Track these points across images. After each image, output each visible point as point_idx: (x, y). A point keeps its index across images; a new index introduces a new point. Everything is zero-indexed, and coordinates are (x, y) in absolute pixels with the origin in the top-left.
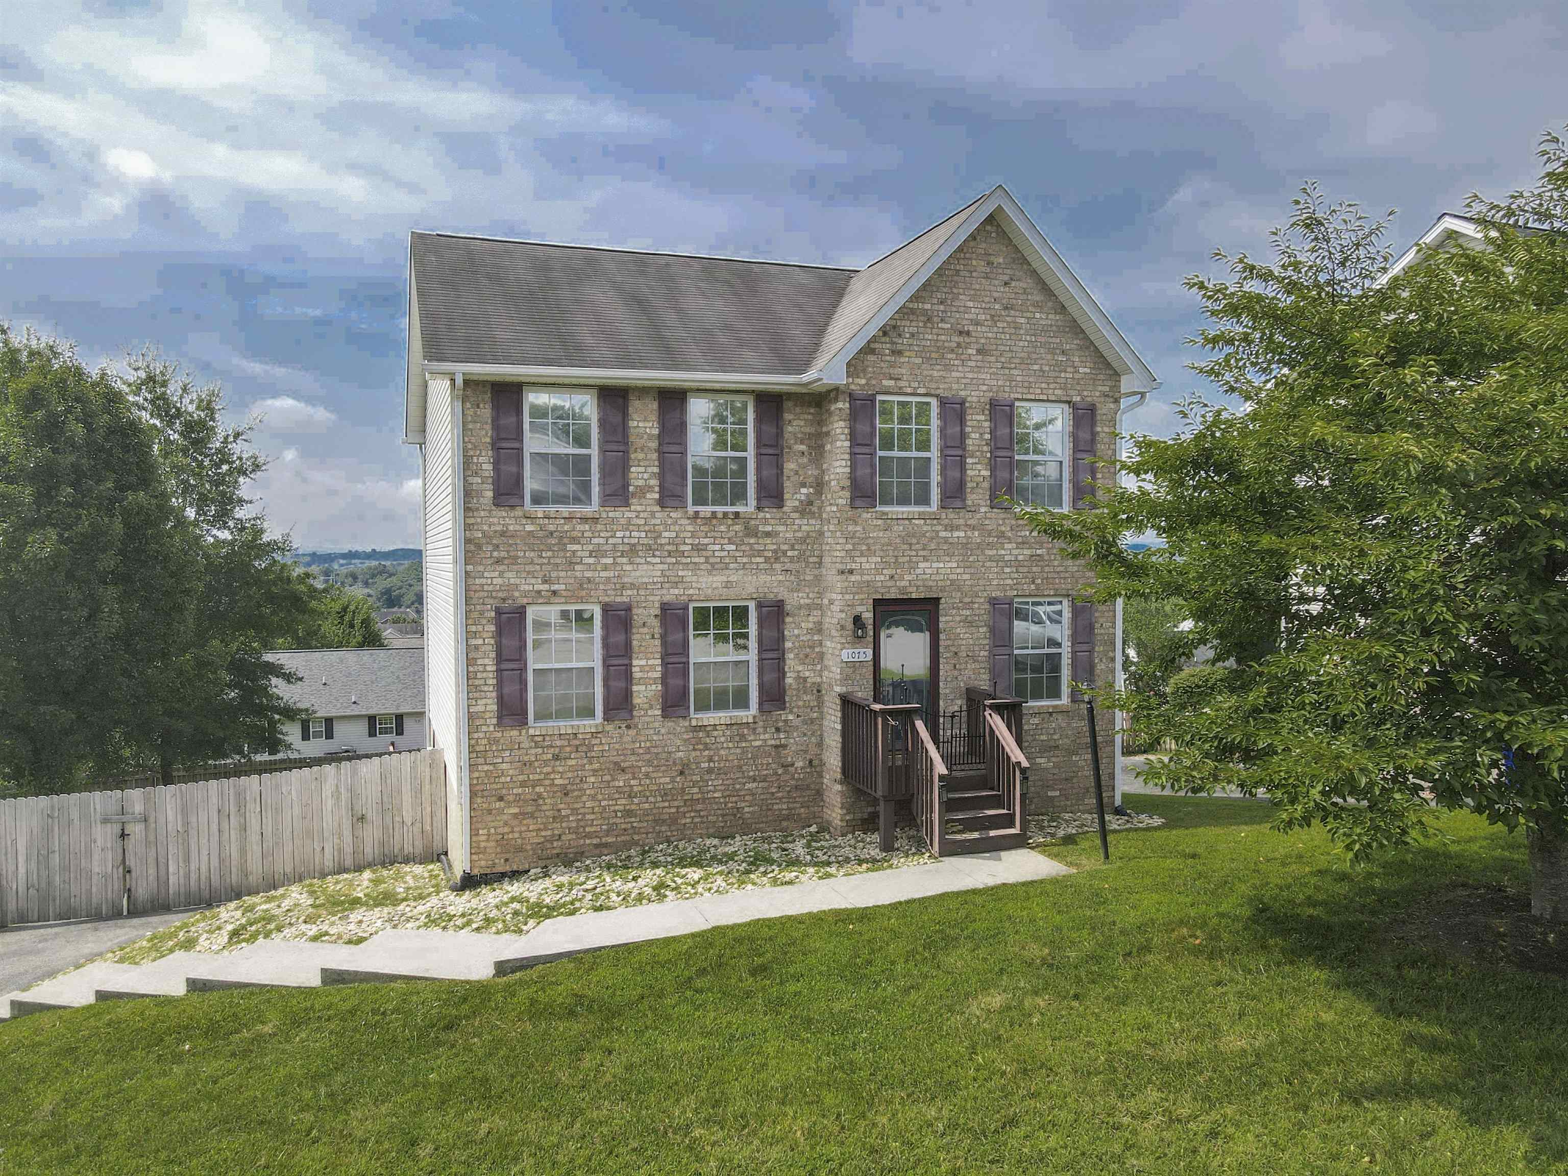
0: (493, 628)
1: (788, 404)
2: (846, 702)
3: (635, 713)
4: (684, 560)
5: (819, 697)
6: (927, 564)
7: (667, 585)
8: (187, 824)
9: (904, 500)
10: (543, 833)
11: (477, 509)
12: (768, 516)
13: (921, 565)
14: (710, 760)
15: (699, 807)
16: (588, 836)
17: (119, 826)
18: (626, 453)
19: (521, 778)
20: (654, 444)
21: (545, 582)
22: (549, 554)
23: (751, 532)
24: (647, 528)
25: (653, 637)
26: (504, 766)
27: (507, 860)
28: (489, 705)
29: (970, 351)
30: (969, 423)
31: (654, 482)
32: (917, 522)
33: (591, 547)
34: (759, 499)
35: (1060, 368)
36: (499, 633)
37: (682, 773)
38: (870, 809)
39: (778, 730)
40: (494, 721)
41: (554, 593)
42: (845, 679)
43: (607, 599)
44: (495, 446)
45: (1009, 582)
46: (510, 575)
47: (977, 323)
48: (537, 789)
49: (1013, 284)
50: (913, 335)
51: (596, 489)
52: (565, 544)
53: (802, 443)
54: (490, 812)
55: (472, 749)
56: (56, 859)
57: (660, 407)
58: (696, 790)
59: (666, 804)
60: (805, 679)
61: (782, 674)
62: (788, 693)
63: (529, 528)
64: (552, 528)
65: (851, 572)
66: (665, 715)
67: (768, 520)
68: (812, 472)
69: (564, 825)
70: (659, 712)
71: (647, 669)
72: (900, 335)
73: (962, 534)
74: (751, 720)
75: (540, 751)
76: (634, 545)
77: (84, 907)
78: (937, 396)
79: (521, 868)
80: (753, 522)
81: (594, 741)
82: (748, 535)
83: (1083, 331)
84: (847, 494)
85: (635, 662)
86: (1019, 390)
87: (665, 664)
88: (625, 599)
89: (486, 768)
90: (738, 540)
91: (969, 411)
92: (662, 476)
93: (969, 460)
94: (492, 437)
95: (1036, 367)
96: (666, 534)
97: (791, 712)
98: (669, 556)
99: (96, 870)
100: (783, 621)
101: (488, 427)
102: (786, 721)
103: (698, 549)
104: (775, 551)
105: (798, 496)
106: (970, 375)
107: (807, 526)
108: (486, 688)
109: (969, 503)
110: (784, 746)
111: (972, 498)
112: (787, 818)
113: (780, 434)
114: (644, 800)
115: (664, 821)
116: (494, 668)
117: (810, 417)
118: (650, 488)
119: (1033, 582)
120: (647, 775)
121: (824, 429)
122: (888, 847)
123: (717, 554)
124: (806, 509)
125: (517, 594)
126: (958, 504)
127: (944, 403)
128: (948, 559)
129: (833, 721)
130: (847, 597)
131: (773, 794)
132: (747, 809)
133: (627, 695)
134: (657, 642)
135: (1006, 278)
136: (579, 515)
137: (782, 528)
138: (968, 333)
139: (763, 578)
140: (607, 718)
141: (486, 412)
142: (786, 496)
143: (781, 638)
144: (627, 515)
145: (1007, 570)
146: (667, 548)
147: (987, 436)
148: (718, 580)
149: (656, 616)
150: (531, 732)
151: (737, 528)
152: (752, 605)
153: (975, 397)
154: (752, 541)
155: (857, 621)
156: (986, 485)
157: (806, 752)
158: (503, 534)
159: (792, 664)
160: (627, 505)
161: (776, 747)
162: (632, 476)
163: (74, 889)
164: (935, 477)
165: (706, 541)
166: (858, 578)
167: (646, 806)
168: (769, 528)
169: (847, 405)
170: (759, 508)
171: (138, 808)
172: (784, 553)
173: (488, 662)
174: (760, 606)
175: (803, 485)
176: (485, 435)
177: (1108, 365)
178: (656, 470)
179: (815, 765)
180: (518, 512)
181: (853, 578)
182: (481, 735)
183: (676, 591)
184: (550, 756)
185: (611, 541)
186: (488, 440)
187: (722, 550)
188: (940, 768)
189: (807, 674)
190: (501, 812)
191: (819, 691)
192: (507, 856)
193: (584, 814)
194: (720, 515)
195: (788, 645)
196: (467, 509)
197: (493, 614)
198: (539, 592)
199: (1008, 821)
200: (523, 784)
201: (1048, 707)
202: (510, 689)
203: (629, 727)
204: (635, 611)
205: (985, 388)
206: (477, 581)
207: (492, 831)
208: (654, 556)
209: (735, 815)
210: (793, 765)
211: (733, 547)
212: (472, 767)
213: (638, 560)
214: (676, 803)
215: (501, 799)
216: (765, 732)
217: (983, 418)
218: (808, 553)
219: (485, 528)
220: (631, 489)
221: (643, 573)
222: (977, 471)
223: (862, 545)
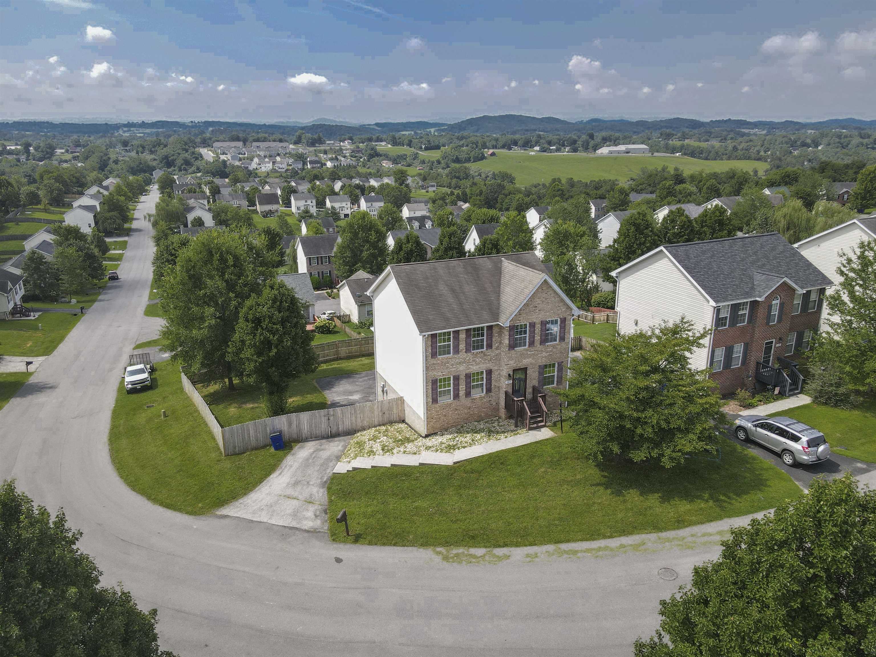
1: (494, 328)
2: (506, 393)
3: (459, 398)
4: (470, 364)
5: (499, 391)
6: (525, 360)
7: (467, 369)
8: (343, 416)
9: (520, 346)
10: (440, 425)
11: (428, 360)
14: (475, 405)
15: (473, 415)
16: (449, 424)
17: (328, 417)
18: (458, 342)
19: (436, 414)
20: (465, 339)
21: (442, 373)
22: (443, 367)
23: (485, 355)
24: (463, 358)
25: (464, 381)
26: (433, 412)
28: (430, 400)
30: (536, 327)
32: (523, 351)
33: (451, 364)
34: (487, 347)
35: (558, 310)
36: (432, 385)
37: (469, 409)
39: (489, 397)
40: (431, 403)
41: (443, 375)
42: (506, 388)
43: (454, 374)
44: (431, 346)
45: (543, 361)
46: (434, 372)
47: (539, 304)
48: (440, 416)
49: (548, 293)
50: (524, 310)
51: (452, 350)
52: (446, 364)
53: (497, 334)
54: (430, 421)
55: (427, 409)
56: (313, 426)
57: (466, 332)
58: (471, 412)
59: (466, 416)
61: (491, 385)
62: (493, 389)
63: (438, 362)
64: (443, 361)
67: (489, 352)
68: (499, 339)
69: (445, 422)
70: (465, 397)
71: (462, 388)
73: (533, 352)
74: (484, 396)
75: (440, 408)
76: (460, 362)
77: (320, 435)
79: (436, 432)
80: (485, 353)
81: (451, 404)
83: (564, 301)
84: (508, 345)
85: (460, 387)
86: (548, 317)
87: (466, 386)
88: (458, 374)
89: (429, 413)
90: (482, 357)
91: (536, 324)
93: (535, 335)
95: (552, 311)
96: (467, 358)
97: (493, 393)
98: (467, 363)
99: (323, 427)
100: (491, 373)
102: (492, 395)
103: (474, 361)
104: (490, 359)
105: (495, 346)
106: (537, 316)
107: (497, 352)
108: (430, 397)
110: (491, 400)
111: (536, 344)
112: (491, 415)
113: (492, 332)
114: (461, 415)
115: (465, 419)
117: (499, 328)
118: (464, 349)
119: (549, 360)
120: (462, 410)
121: (502, 331)
122: (516, 426)
123: (477, 361)
124: (497, 348)
125: (436, 376)
126: (532, 345)
127: (530, 323)
128: (530, 358)
129: (503, 397)
130: (507, 369)
131: (488, 411)
132: (483, 415)
133: (458, 394)
136: (448, 357)
137: (492, 353)
138: (537, 307)
139: (488, 365)
140: (454, 399)
141: (430, 339)
142: (493, 346)
144: (458, 356)
145: (543, 358)
146: (467, 361)
147: (540, 329)
148: (478, 367)
149: (464, 376)
150: (439, 404)
151: (482, 354)
152: (484, 371)
153: (538, 321)
154: (485, 357)
155: (509, 375)
156: (539, 340)
157: (496, 402)
158: (433, 364)
159: (493, 383)
160: (458, 353)
161: (489, 400)
162: (459, 347)
163: (318, 433)
164: (527, 340)
165: (475, 358)
166: (509, 365)
167: (462, 417)
168: (489, 354)
169: (509, 328)
170: (487, 349)
171: (332, 413)
172: (492, 359)
173: (430, 391)
174: (486, 371)
175: (497, 344)
176: (430, 343)
177: (570, 308)
178: (465, 345)
179: (498, 404)
180: (436, 359)
182: (429, 406)
183: (469, 370)
184: (442, 409)
185: (455, 362)
187: (479, 360)
188: (529, 414)
189: (497, 386)
190: (432, 421)
191: (500, 389)
192: (434, 430)
193: (449, 420)
194: (478, 352)
195: (492, 378)
196: (426, 360)
197: (431, 381)
198: (440, 375)
199: (542, 421)
201: (551, 387)
202: (434, 396)
203: (458, 401)
204: (460, 376)
205: (540, 318)
206: (428, 375)
207: (431, 425)
208: (464, 364)
209: (480, 416)
210: (493, 404)
211: (481, 359)
212: (427, 413)
213: (461, 365)
214: (468, 415)
215: (432, 419)
216: (487, 398)
217: (539, 325)
218: (497, 358)
219: (429, 363)
220: (459, 350)
221: (462, 368)
222: (537, 338)
223: (511, 358)
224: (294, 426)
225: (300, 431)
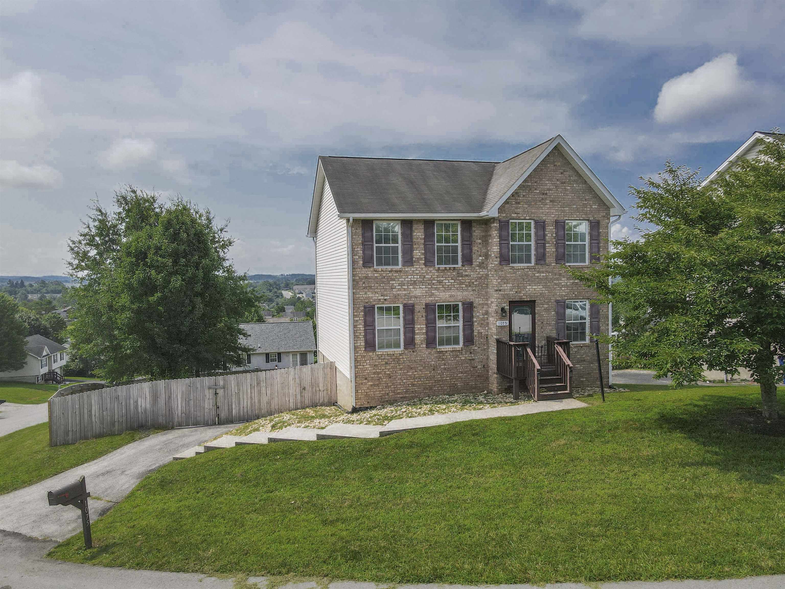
0: (363, 313)
1: (474, 224)
2: (499, 342)
3: (416, 346)
4: (434, 287)
5: (487, 340)
6: (531, 287)
7: (428, 296)
8: (239, 390)
9: (521, 261)
10: (382, 392)
11: (357, 268)
12: (466, 268)
13: (528, 287)
14: (445, 365)
15: (441, 383)
16: (399, 393)
17: (215, 390)
18: (412, 245)
19: (373, 371)
20: (423, 241)
21: (382, 296)
22: (384, 285)
23: (460, 275)
24: (420, 274)
25: (423, 317)
26: (367, 366)
27: (368, 402)
28: (362, 343)
29: (547, 201)
30: (547, 230)
31: (423, 256)
32: (526, 270)
33: (399, 282)
34: (463, 262)
35: (585, 206)
36: (365, 316)
37: (434, 370)
38: (508, 385)
39: (471, 353)
40: (364, 349)
41: (385, 300)
42: (498, 333)
43: (405, 302)
44: (363, 244)
45: (564, 293)
46: (369, 293)
47: (549, 190)
48: (379, 376)
49: (565, 173)
50: (524, 196)
51: (400, 259)
52: (389, 281)
53: (479, 239)
54: (362, 384)
55: (356, 360)
56: (192, 402)
57: (424, 227)
58: (439, 376)
59: (428, 382)
60: (481, 333)
61: (473, 331)
62: (475, 338)
63: (376, 275)
64: (384, 275)
65: (500, 290)
66: (427, 347)
67: (467, 270)
68: (483, 251)
69: (390, 389)
70: (425, 346)
71: (420, 329)
72: (519, 196)
73: (544, 275)
74: (460, 349)
75: (380, 360)
76: (415, 281)
77: (202, 421)
78: (534, 220)
79: (374, 406)
80: (461, 271)
81: (401, 357)
82: (458, 276)
83: (594, 191)
84: (498, 259)
85: (416, 326)
86: (568, 216)
87: (427, 327)
88: (411, 302)
89: (360, 367)
90: (455, 278)
91: (547, 225)
92: (425, 254)
93: (547, 245)
94: (362, 241)
95: (574, 206)
96: (427, 277)
97: (476, 346)
98: (429, 285)
99: (206, 406)
100: (473, 310)
101: (361, 237)
102: (474, 350)
103: (440, 282)
104: (469, 282)
105: (478, 260)
106: (547, 211)
107: (483, 272)
108: (361, 337)
109: (547, 262)
110: (473, 360)
111: (548, 260)
112: (475, 388)
113: (471, 236)
114: (419, 380)
115: (427, 388)
116: (364, 329)
117: (483, 229)
118: (421, 259)
119: (574, 294)
120: (420, 370)
121: (489, 234)
123: (447, 284)
124: (481, 265)
125: (371, 300)
126: (542, 262)
127: (536, 222)
128: (539, 285)
129: (493, 349)
130: (499, 300)
131: (469, 378)
132: (459, 384)
133: (413, 339)
134: (424, 318)
135: (561, 171)
136: (394, 270)
137: (472, 273)
138: (546, 194)
139: (465, 293)
140: (405, 348)
141: (360, 231)
142: (474, 261)
143: (472, 317)
144: (412, 269)
145: (563, 289)
146: (427, 282)
147: (554, 235)
148: (447, 295)
149: (424, 308)
150: (377, 353)
151: (454, 273)
152: (460, 304)
153: (550, 219)
154: (460, 278)
155: (503, 309)
156: (554, 255)
157: (482, 362)
158: (366, 277)
159: (477, 328)
160: (413, 265)
161: (470, 360)
162: (414, 254)
163: (199, 414)
164: (533, 252)
165: (442, 279)
166: (503, 293)
167: (420, 382)
168: (467, 273)
169: (498, 225)
170: (463, 266)
171: (221, 383)
172: (473, 283)
173: (361, 327)
174: (463, 304)
175: (480, 256)
176: (360, 240)
177: (605, 204)
178: (423, 252)
179: (486, 367)
180: (372, 269)
181: (501, 293)
182: (359, 354)
183: (431, 299)
184: (384, 363)
185: (406, 279)
186: (361, 242)
187: (449, 282)
188: (538, 367)
189: (482, 331)
190: (366, 384)
191: (487, 338)
192: (368, 401)
193: (397, 385)
194: (448, 269)
195: (475, 319)
196: (353, 268)
197: (363, 308)
198: (380, 300)
199: (565, 388)
200: (374, 373)
201: (580, 344)
202: (369, 337)
203: (413, 352)
204: (416, 306)
205: (553, 216)
206: (357, 296)
207: (363, 391)
208: (423, 285)
209: (454, 387)
210: (477, 367)
211: (453, 281)
212: (356, 367)
213: (416, 287)
214: (431, 382)
215: (366, 379)
216: (466, 354)
217: (553, 227)
218: (482, 283)
219: (360, 275)
220: (414, 259)
221: (418, 291)
222: (550, 249)
223: (504, 280)
224: (162, 401)
225: (170, 410)
